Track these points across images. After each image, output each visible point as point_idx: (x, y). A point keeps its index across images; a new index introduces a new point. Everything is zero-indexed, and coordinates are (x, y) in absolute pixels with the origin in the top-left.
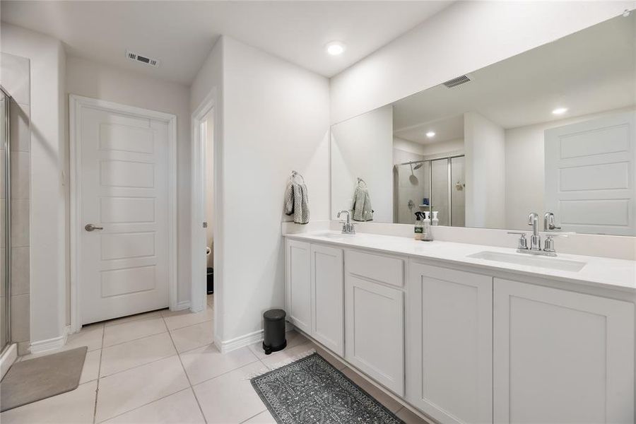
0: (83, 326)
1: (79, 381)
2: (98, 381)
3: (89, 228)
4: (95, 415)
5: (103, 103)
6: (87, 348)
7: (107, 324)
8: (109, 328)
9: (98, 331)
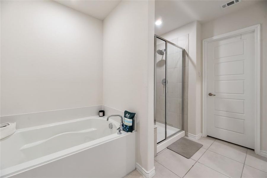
0: (208, 136)
1: (191, 157)
2: (196, 162)
3: (210, 95)
4: (185, 175)
5: (215, 38)
6: (203, 146)
7: (217, 140)
8: (217, 143)
9: (211, 141)
